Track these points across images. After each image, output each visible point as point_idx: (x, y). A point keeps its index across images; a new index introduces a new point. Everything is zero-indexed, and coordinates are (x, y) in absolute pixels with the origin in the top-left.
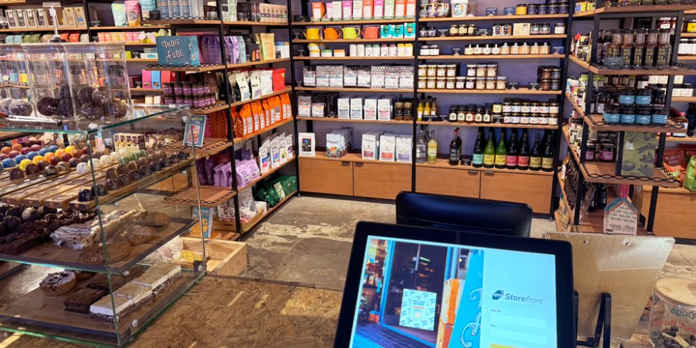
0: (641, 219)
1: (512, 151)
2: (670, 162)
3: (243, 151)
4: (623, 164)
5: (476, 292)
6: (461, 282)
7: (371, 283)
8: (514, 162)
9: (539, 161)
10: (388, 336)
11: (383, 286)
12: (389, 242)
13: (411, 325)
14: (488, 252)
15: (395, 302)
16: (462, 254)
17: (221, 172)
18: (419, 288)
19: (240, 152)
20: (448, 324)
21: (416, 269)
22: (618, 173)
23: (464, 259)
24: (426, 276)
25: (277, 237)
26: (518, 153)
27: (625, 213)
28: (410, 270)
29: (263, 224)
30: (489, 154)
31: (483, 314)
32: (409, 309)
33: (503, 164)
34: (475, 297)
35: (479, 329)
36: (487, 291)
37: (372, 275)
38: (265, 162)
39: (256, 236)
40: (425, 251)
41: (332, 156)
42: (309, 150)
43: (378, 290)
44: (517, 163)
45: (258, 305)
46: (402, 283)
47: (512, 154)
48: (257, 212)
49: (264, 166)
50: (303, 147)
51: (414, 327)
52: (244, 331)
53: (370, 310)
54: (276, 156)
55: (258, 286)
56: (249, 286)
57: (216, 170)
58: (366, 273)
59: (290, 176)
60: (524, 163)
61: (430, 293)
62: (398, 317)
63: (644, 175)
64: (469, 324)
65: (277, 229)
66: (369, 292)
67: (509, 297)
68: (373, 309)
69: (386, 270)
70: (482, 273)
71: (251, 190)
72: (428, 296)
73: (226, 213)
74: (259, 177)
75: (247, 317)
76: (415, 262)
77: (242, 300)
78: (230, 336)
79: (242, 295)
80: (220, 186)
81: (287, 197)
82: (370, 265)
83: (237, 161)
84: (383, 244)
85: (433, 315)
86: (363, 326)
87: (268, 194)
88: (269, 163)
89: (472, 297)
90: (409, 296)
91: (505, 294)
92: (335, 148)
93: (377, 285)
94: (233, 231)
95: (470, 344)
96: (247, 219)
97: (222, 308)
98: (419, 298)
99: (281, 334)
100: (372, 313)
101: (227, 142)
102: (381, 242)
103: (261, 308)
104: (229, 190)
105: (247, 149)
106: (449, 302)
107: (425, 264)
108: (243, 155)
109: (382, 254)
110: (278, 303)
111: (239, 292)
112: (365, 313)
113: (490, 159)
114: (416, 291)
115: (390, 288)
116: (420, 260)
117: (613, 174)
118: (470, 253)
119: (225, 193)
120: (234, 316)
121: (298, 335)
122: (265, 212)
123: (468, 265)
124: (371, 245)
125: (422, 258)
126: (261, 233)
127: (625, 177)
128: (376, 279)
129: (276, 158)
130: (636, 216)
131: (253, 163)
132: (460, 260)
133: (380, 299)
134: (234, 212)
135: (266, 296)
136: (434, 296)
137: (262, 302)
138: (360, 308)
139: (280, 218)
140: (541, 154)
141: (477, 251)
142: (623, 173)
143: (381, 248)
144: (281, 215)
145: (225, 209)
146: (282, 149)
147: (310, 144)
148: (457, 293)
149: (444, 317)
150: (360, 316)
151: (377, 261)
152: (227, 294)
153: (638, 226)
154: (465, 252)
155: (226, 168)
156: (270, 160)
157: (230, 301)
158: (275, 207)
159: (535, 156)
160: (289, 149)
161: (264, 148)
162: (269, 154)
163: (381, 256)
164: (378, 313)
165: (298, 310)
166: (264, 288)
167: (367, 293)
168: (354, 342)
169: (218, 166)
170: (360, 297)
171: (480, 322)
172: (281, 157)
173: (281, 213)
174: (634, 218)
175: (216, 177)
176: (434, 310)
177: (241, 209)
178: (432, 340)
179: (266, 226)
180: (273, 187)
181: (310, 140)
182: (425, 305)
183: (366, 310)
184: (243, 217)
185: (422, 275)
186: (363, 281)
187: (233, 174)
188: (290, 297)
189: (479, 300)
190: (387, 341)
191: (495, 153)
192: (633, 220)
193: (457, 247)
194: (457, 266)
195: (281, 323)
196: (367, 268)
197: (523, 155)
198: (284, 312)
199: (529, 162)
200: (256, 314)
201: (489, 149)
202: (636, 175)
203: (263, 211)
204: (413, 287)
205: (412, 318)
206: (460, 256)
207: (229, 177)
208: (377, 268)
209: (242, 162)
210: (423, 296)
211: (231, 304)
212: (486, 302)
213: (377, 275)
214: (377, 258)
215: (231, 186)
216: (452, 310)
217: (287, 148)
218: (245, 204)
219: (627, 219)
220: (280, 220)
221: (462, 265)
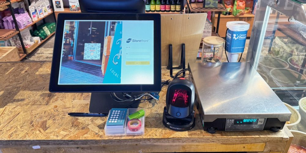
0: (214, 29)
1: (163, 3)
2: (227, 4)
3: (19, 9)
4: (206, 2)
5: (119, 41)
6: (112, 37)
7: (68, 42)
8: (164, 9)
9: (175, 7)
10: (78, 65)
11: (75, 43)
12: (76, 22)
13: (89, 59)
14: (124, 22)
15: (81, 49)
16: (112, 24)
17: (7, 21)
18: (92, 42)
19: (17, 9)
20: (107, 56)
21: (90, 33)
22: (204, 7)
23: (113, 27)
24: (96, 36)
25: (48, 54)
26: (165, 4)
27: (207, 25)
28: (88, 34)
29: (40, 49)
30: (153, 5)
31: (122, 50)
32: (88, 52)
33: (159, 9)
34: (119, 43)
35: (121, 56)
36: (124, 40)
37: (68, 39)
38: (34, 15)
39: (36, 55)
40: (94, 24)
41: (74, 10)
42: (60, 7)
43: (72, 45)
44: (165, 9)
45: (23, 72)
46: (83, 41)
47: (163, 5)
48: (35, 42)
49: (34, 17)
50: (56, 6)
51: (91, 59)
52: (15, 83)
53: (68, 55)
54: (41, 11)
55: (23, 64)
56: (18, 65)
57: (4, 20)
58: (65, 38)
59: (51, 23)
60: (169, 9)
61: (97, 44)
62: (83, 56)
63: (214, 7)
64: (116, 55)
65: (48, 50)
66: (67, 47)
67: (134, 41)
68: (70, 54)
69: (75, 36)
70: (122, 32)
71: (29, 31)
72: (97, 45)
73: (16, 44)
74: (32, 23)
75: (17, 77)
76: (90, 30)
77: (14, 71)
78: (7, 86)
79: (14, 69)
80: (8, 29)
81: (52, 34)
82: (67, 34)
83: (15, 15)
84: (73, 23)
85: (100, 53)
86: (65, 62)
87: (40, 33)
88: (37, 15)
89: (118, 43)
90: (87, 46)
91: (132, 40)
92: (75, 5)
93: (71, 43)
94: (22, 53)
95: (117, 63)
96: (29, 46)
97: (2, 75)
98: (92, 46)
99: (36, 82)
100: (69, 56)
101: (6, 2)
102: (71, 23)
103: (25, 73)
104: (14, 30)
105: (22, 7)
106: (107, 46)
107: (95, 31)
108: (19, 11)
109: (73, 28)
110: (34, 70)
111: (12, 68)
112: (65, 56)
113: (153, 8)
114: (91, 44)
115: (78, 43)
116: (92, 29)
117: (202, 7)
118: (116, 23)
119: (13, 32)
120: (9, 78)
121: (45, 81)
122: (40, 42)
123: (115, 29)
124: (66, 25)
125: (93, 28)
126: (39, 53)
127: (207, 8)
128: (70, 40)
129: (41, 12)
130: (211, 26)
131: (27, 15)
132: (112, 27)
133: (73, 49)
134: (20, 43)
135: (28, 68)
136: (99, 45)
137: (25, 70)
138: (63, 55)
139: (49, 45)
140: (176, 4)
141: (119, 22)
142: (206, 6)
143: (72, 26)
144: (49, 44)
145: (15, 42)
146: (43, 8)
147: (60, 4)
148: (111, 42)
149: (105, 53)
150: (63, 58)
151: (70, 32)
152: (5, 69)
153: (212, 31)
154: (114, 23)
155: (10, 18)
156: (37, 14)
157: (6, 72)
158: (45, 40)
159: (173, 5)
160: (48, 7)
161: (32, 6)
162: (36, 10)
163: (72, 29)
164: (72, 56)
165: (45, 72)
166: (26, 65)
167: (66, 47)
168: (61, 70)
169: (5, 17)
170: (62, 50)
171: (121, 53)
172: (44, 12)
173: (49, 43)
174: (211, 27)
175: (5, 24)
176: (100, 51)
177: (24, 41)
178: (99, 64)
179: (41, 50)
180: (42, 29)
181: (60, 2)
182: (96, 49)
183: (66, 55)
184: (26, 45)
185: (93, 36)
186: (63, 42)
187: (15, 21)
188: (41, 67)
189: (120, 44)
190: (77, 67)
191: (155, 4)
192: (210, 28)
193: (109, 21)
194: (110, 30)
195: (35, 78)
196: (65, 36)
197: (168, 4)
198: (37, 73)
199: (170, 8)
200: (22, 76)
201: (152, 2)
202: (211, 7)
203: (38, 42)
204: (89, 42)
205: (89, 55)
206: (112, 25)
207: (13, 23)
208: (71, 35)
209: (19, 15)
210: (94, 45)
211: (7, 73)
212: (124, 44)
213: (71, 38)
214: (70, 30)
215: (15, 28)
216: (108, 50)
217: (47, 7)
218: (27, 39)
219: (208, 28)
220: (49, 46)
221: (112, 29)
